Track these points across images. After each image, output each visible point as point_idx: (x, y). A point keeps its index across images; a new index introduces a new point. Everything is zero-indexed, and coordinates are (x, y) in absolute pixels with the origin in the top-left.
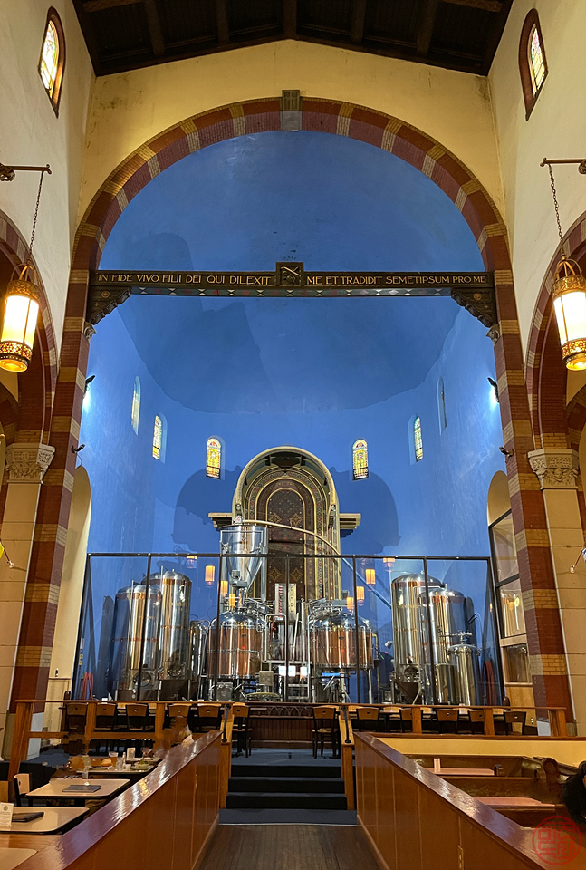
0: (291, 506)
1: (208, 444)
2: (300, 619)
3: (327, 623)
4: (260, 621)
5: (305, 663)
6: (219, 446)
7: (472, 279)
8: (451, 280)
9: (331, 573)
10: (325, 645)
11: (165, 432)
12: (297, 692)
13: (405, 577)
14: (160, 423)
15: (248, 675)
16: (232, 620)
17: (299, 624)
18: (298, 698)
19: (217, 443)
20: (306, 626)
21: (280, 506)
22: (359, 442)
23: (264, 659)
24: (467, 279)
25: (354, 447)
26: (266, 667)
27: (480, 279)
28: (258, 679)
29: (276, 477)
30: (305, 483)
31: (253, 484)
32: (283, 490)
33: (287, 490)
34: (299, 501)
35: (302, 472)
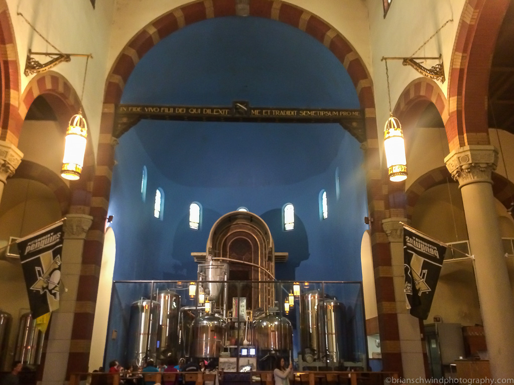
0: (244, 248)
1: (191, 207)
6: (199, 209)
7: (352, 114)
8: (339, 114)
11: (163, 200)
14: (159, 194)
15: (215, 355)
19: (197, 206)
21: (237, 248)
22: (289, 206)
23: (225, 345)
24: (349, 114)
25: (285, 209)
26: (226, 350)
27: (357, 114)
29: (235, 229)
30: (253, 233)
31: (220, 234)
32: (239, 238)
33: (242, 238)
34: (249, 245)
35: (251, 226)
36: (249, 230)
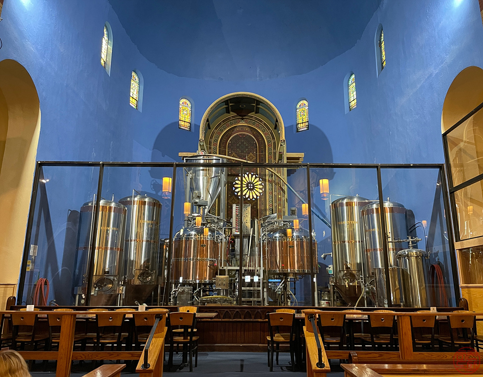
0: (247, 147)
1: (181, 103)
2: (254, 233)
3: (277, 235)
4: (219, 233)
5: (259, 268)
6: (190, 105)
9: (280, 200)
10: (276, 253)
11: (142, 87)
12: (251, 294)
13: (343, 199)
14: (137, 79)
15: (207, 280)
16: (193, 233)
17: (253, 237)
18: (251, 299)
19: (188, 103)
20: (259, 239)
21: (238, 147)
22: (302, 102)
23: (221, 265)
25: (298, 107)
26: (222, 272)
28: (215, 283)
29: (235, 123)
30: (259, 128)
31: (216, 129)
32: (240, 134)
33: (244, 135)
34: (253, 143)
35: (256, 119)
36: (253, 124)
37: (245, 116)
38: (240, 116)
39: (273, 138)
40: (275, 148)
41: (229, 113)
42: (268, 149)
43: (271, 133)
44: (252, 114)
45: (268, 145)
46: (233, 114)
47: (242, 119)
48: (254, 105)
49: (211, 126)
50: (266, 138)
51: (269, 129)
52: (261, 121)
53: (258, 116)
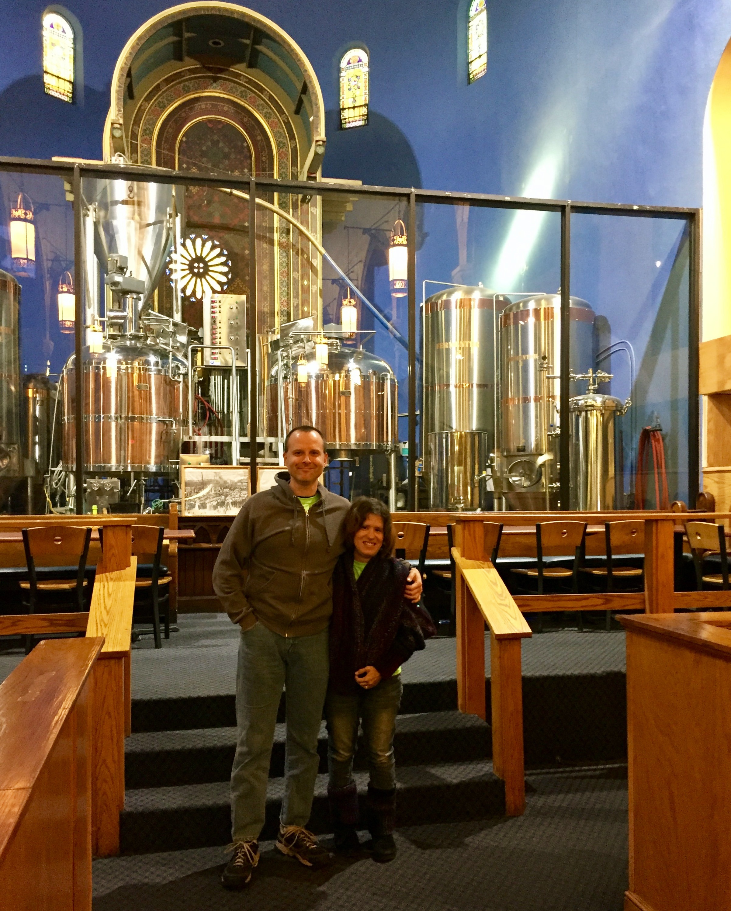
1: (46, 24)
6: (70, 33)
9: (306, 290)
15: (153, 464)
19: (66, 26)
21: (204, 155)
22: (352, 53)
25: (344, 64)
29: (196, 90)
30: (257, 107)
31: (148, 99)
32: (210, 121)
33: (220, 122)
34: (242, 146)
35: (250, 81)
36: (243, 96)
37: (221, 71)
38: (209, 69)
39: (292, 137)
40: (294, 163)
41: (180, 59)
42: (280, 164)
43: (287, 124)
44: (240, 69)
45: (279, 155)
46: (190, 64)
47: (215, 80)
48: (247, 42)
49: (136, 91)
50: (275, 136)
51: (282, 112)
52: (262, 90)
53: (254, 75)
